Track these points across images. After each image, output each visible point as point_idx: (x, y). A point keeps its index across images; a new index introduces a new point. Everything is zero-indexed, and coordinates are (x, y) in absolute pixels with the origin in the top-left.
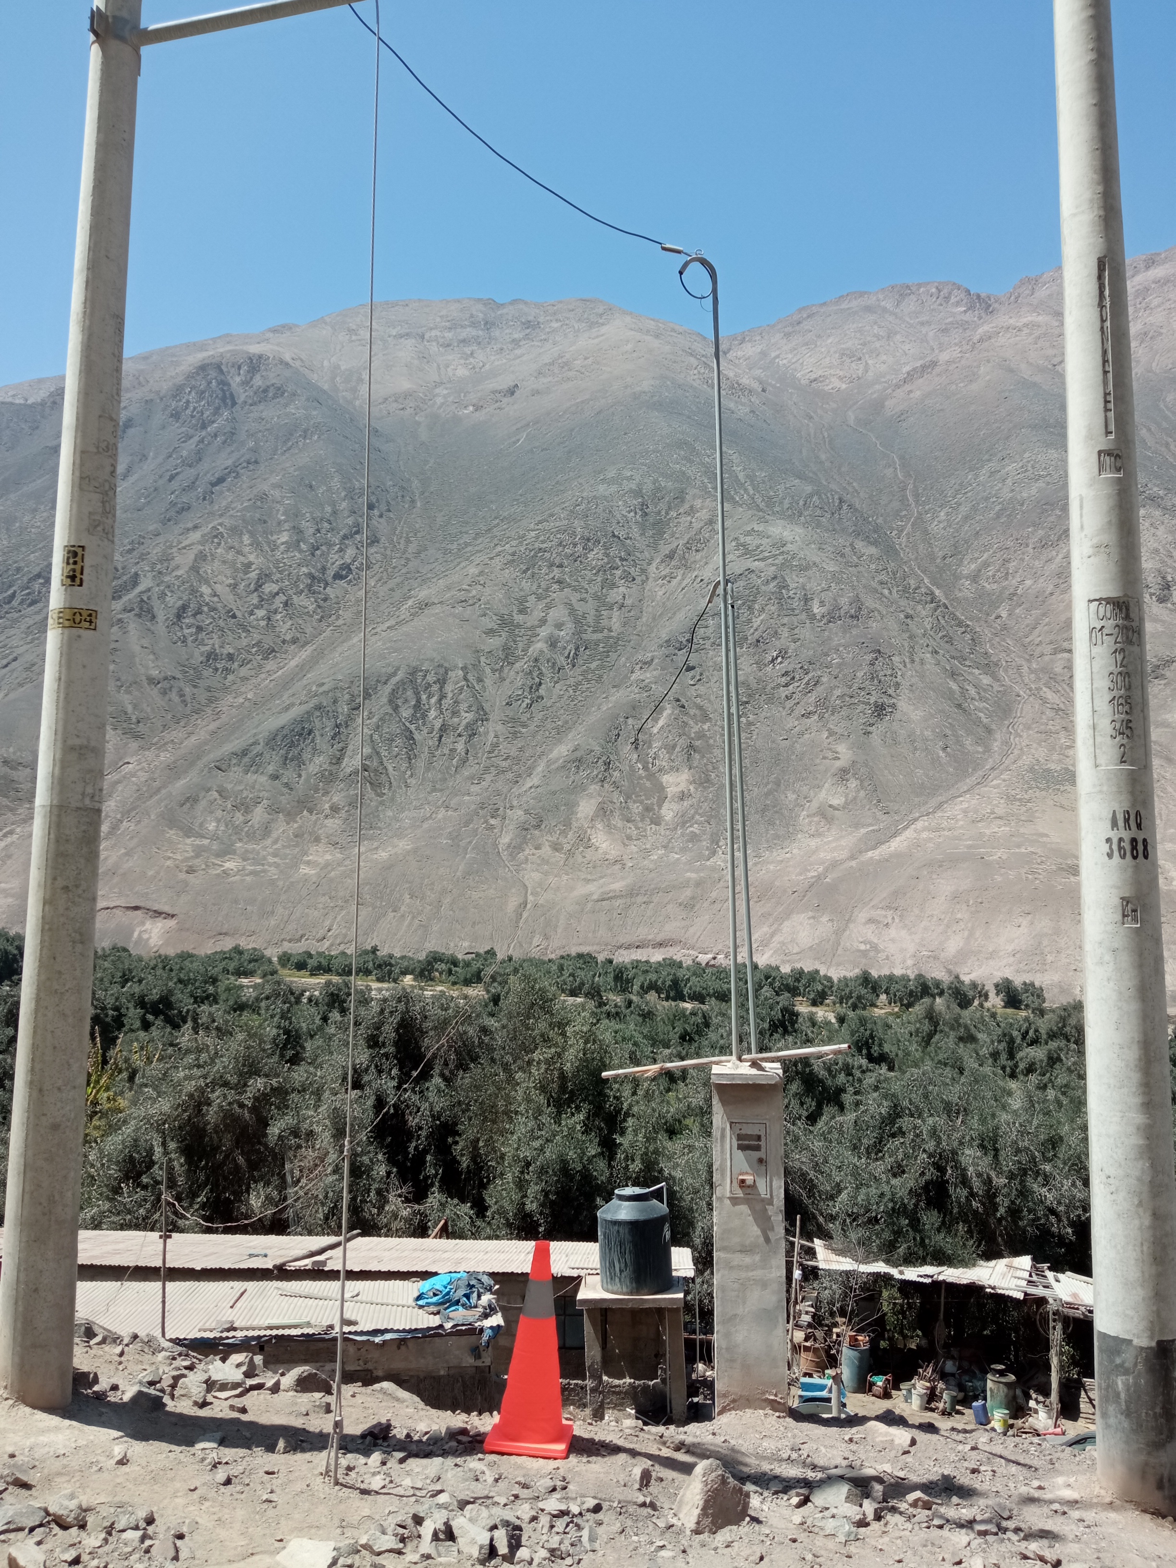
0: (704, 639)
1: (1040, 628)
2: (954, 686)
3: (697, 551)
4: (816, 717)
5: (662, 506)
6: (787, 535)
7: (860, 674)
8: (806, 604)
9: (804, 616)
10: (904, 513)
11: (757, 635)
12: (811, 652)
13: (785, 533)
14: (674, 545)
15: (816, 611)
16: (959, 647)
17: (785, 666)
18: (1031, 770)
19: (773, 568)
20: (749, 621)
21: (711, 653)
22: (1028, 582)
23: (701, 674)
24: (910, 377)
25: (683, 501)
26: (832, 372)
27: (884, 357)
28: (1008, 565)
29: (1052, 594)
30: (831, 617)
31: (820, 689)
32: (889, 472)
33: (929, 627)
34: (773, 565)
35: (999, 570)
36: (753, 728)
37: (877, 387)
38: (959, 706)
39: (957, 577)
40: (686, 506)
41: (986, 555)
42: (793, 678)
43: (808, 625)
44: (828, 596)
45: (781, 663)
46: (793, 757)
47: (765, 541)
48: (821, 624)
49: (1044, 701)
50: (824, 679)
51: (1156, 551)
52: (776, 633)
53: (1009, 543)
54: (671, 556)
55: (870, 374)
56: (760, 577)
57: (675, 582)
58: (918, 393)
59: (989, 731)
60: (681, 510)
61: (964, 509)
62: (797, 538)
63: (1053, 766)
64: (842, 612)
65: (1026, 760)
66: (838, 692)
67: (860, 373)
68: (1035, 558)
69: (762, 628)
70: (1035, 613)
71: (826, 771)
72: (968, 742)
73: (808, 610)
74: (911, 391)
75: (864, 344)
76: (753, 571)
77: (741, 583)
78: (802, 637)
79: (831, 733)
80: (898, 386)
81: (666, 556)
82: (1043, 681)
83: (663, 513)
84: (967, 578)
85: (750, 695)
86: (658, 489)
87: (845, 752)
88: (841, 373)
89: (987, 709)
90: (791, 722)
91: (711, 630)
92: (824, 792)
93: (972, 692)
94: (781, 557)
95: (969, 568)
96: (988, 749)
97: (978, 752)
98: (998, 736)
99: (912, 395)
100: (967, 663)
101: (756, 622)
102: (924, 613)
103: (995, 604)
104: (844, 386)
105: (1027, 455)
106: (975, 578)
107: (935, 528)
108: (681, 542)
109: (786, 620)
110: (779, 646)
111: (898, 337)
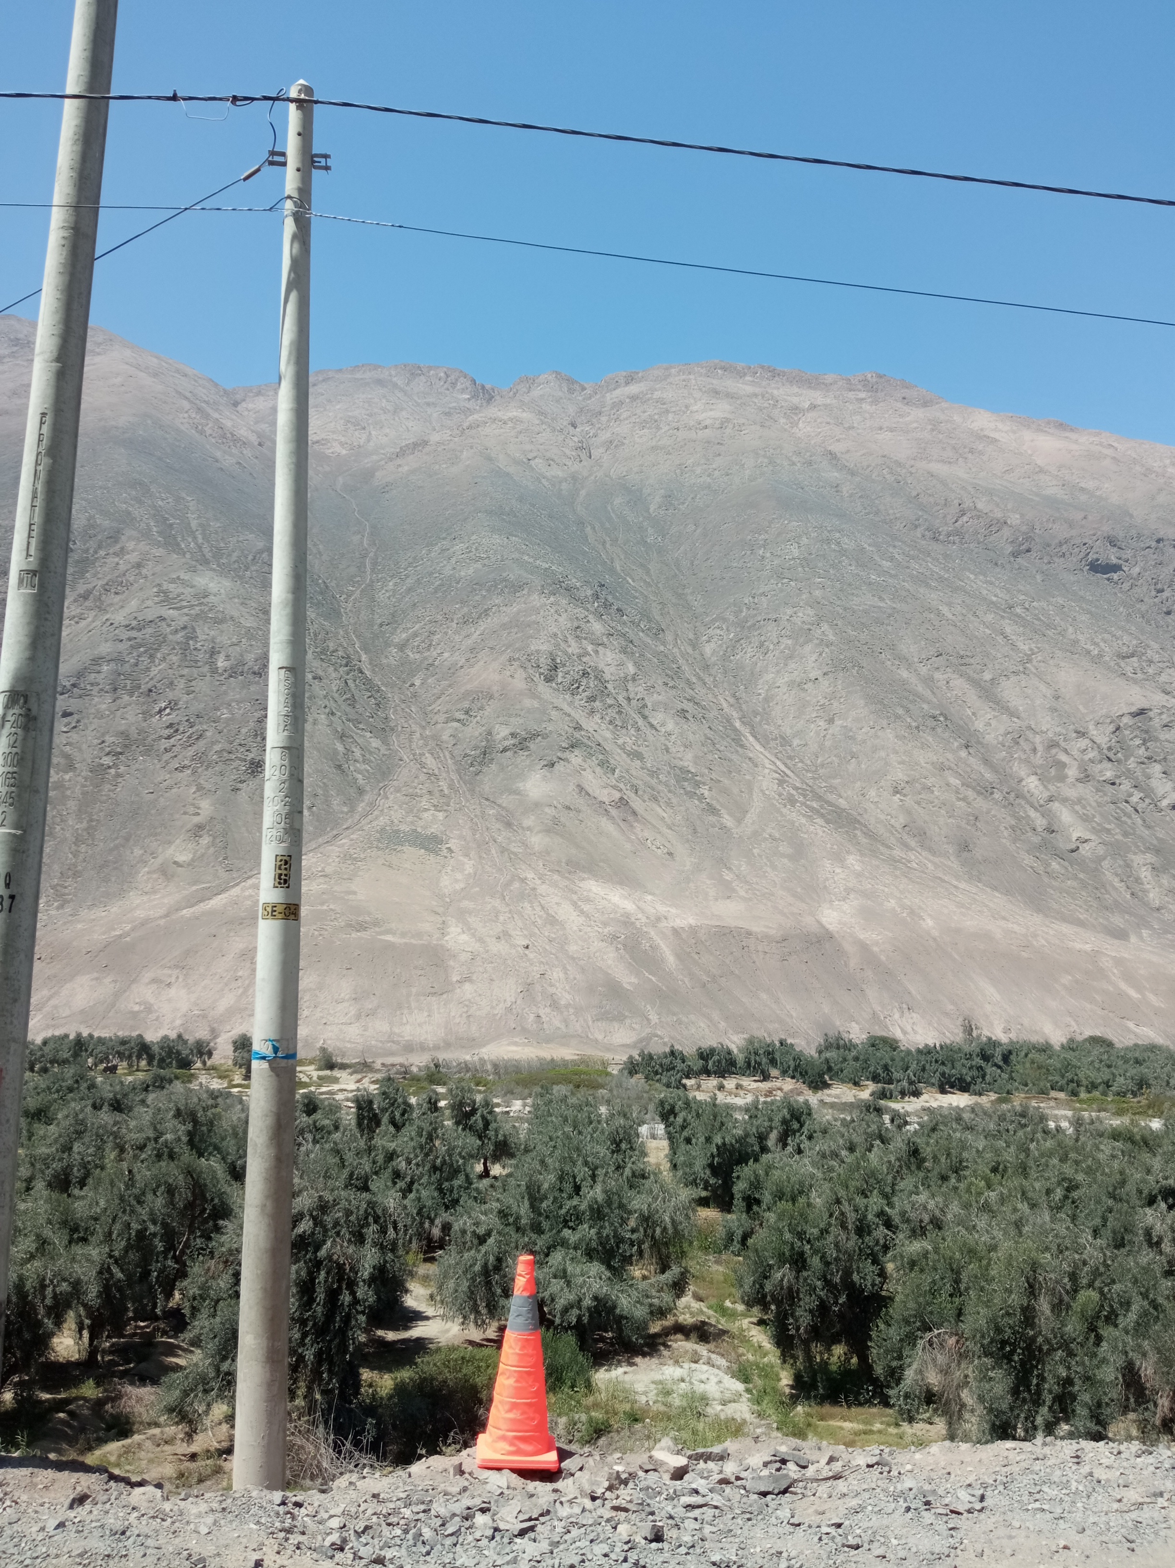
0: (92, 684)
1: (443, 697)
2: (340, 748)
3: (116, 593)
4: (189, 772)
5: (92, 544)
6: (213, 586)
7: (244, 731)
8: (211, 657)
9: (206, 669)
10: (358, 579)
11: (149, 686)
12: (202, 705)
13: (211, 585)
14: (90, 586)
15: (220, 664)
16: (361, 710)
17: (173, 717)
18: (383, 830)
19: (186, 618)
20: (148, 669)
21: (96, 699)
22: (446, 655)
23: (78, 721)
24: (402, 453)
25: (116, 541)
26: (335, 437)
27: (388, 431)
28: (432, 637)
29: (462, 667)
30: (233, 673)
31: (202, 743)
32: (356, 538)
33: (335, 689)
34: (187, 615)
35: (423, 642)
36: (120, 780)
37: (375, 457)
38: (339, 767)
39: (387, 644)
40: (118, 546)
41: (417, 626)
42: (177, 730)
43: (208, 678)
44: (234, 651)
45: (169, 714)
46: (153, 812)
47: (188, 590)
48: (222, 678)
49: (423, 765)
50: (208, 734)
51: (555, 635)
52: (172, 683)
53: (439, 617)
54: (85, 596)
55: (372, 444)
56: (169, 625)
57: (83, 623)
58: (406, 468)
59: (361, 791)
60: (111, 551)
61: (410, 582)
62: (222, 591)
63: (403, 827)
64: (246, 668)
65: (382, 821)
66: (217, 747)
67: (362, 442)
68: (456, 632)
69: (158, 677)
70: (444, 683)
71: (182, 827)
72: (336, 802)
73: (212, 664)
74: (400, 466)
75: (370, 415)
76: (164, 619)
77: (149, 630)
78: (197, 689)
79: (200, 788)
80: (391, 459)
81: (80, 596)
82: (429, 747)
83: (91, 551)
84: (395, 646)
85: (126, 746)
86: (92, 526)
87: (206, 806)
88: (343, 439)
89: (367, 771)
90: (163, 775)
91: (102, 676)
92: (173, 847)
93: (358, 753)
94: (197, 608)
95: (400, 636)
96: (352, 810)
97: (342, 812)
98: (367, 798)
99: (400, 469)
100: (361, 726)
101: (154, 671)
102: (334, 675)
103: (412, 674)
104: (344, 452)
105: (474, 537)
106: (402, 647)
107: (382, 596)
108: (100, 583)
109: (185, 671)
110: (171, 697)
111: (404, 413)
